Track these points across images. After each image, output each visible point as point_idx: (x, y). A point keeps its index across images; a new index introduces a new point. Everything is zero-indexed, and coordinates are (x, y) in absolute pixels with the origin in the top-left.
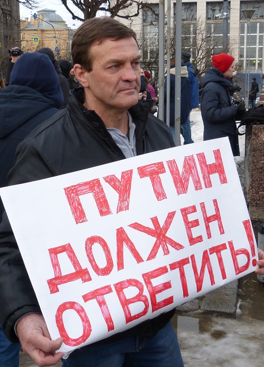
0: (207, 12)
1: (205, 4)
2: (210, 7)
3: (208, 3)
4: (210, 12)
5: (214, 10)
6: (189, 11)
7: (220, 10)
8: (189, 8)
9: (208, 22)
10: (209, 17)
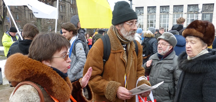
0: (160, 10)
1: (159, 7)
2: (161, 8)
3: (161, 7)
4: (162, 10)
5: (163, 9)
6: (153, 10)
7: (165, 9)
8: (153, 8)
9: (161, 14)
10: (161, 12)
